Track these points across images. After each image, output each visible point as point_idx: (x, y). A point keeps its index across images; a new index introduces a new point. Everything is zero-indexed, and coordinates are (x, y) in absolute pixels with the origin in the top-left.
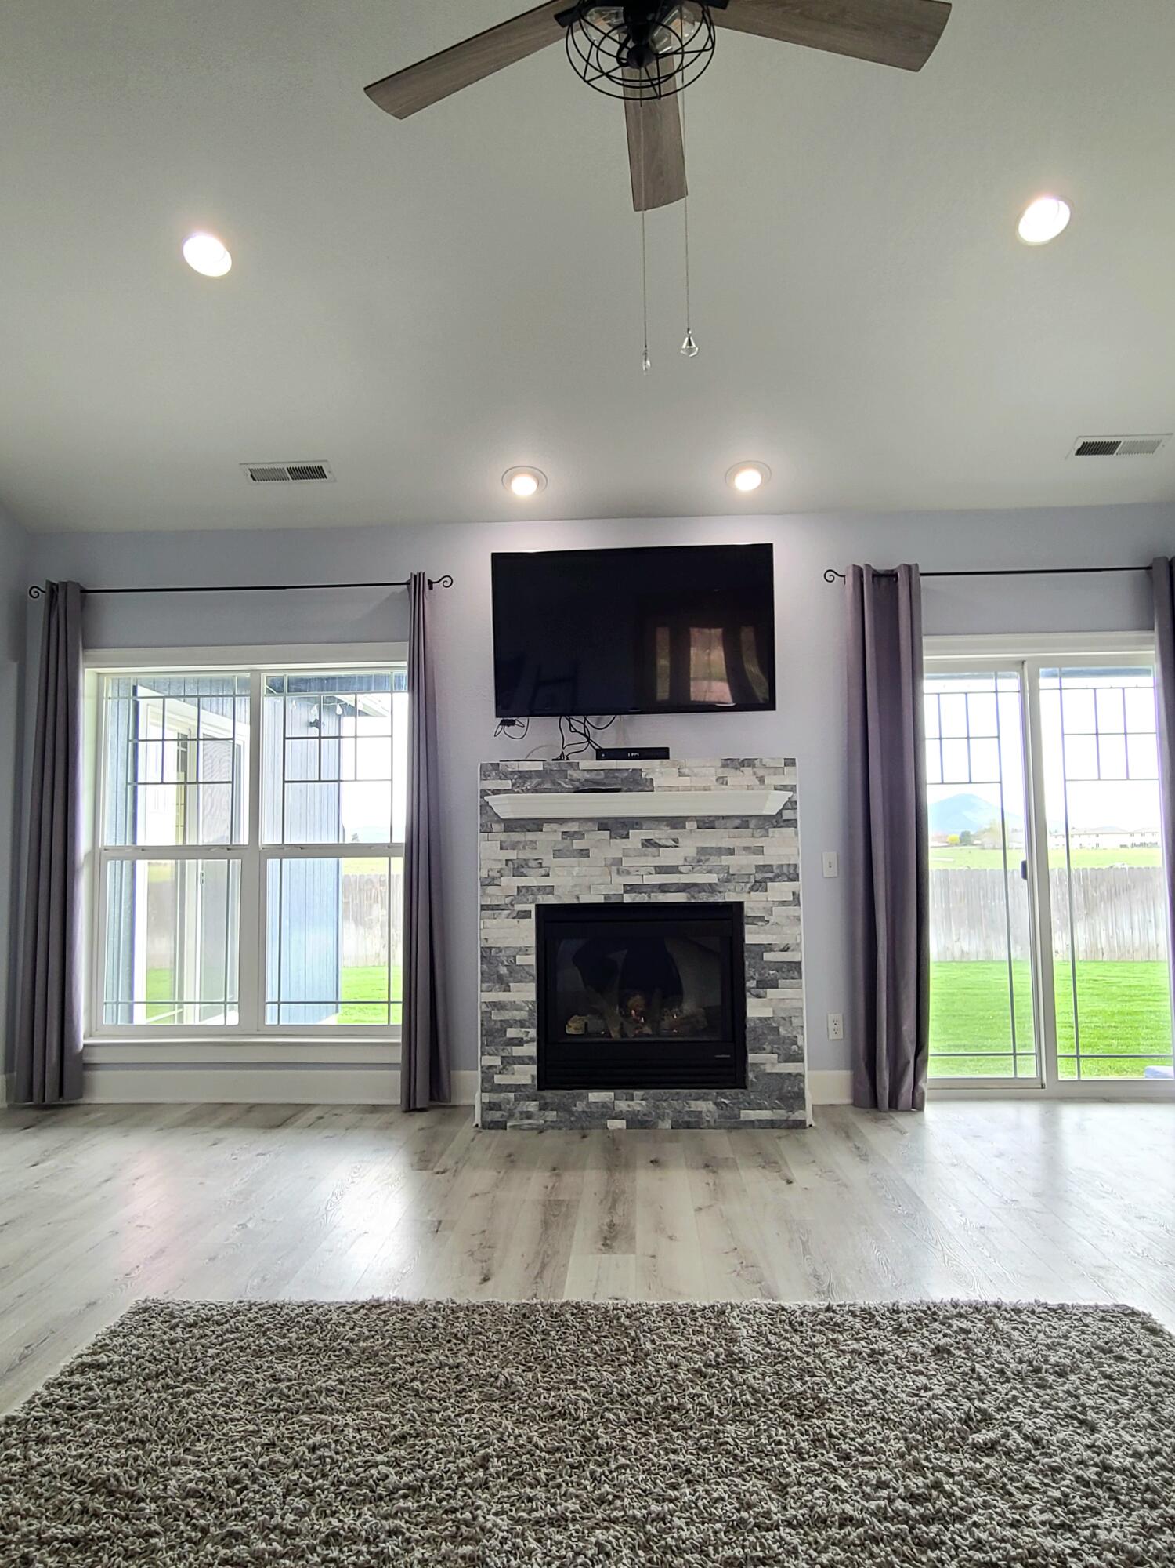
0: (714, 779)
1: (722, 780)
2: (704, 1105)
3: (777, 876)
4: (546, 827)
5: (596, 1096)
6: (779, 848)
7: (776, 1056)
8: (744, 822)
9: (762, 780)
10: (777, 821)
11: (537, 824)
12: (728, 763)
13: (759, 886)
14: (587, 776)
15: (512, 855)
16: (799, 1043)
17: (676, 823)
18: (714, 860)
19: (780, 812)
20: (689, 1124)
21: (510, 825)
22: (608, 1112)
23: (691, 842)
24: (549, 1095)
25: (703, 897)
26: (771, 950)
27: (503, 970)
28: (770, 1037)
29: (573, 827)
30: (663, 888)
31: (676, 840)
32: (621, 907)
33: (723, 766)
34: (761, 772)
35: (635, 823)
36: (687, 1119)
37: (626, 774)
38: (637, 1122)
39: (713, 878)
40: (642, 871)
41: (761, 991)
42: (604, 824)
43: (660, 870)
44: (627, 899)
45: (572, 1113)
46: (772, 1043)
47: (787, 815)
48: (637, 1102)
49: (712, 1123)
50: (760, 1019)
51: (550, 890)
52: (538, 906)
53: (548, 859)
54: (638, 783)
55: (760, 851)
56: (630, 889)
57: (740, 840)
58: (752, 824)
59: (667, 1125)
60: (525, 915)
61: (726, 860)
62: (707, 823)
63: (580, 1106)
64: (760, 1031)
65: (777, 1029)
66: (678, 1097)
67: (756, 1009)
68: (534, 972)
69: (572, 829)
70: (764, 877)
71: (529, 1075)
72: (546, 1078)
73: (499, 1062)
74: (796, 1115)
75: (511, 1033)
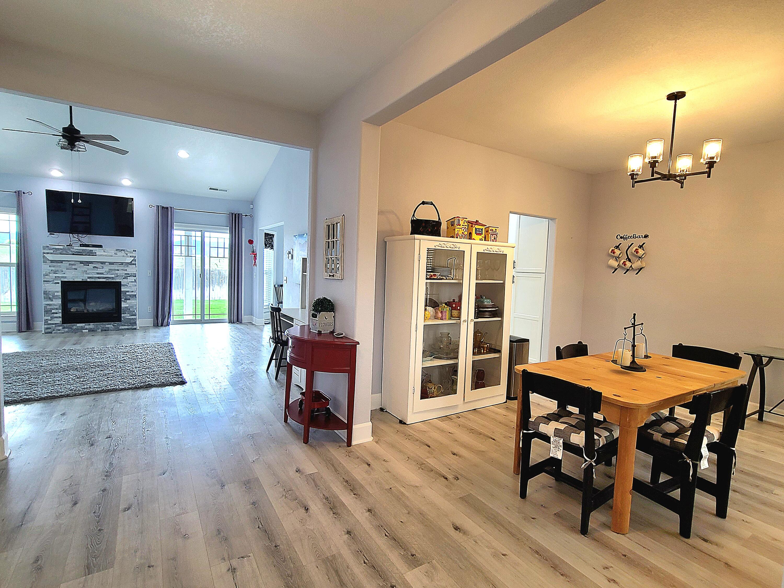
0: (114, 253)
1: (116, 254)
2: (110, 326)
3: (131, 276)
4: (64, 262)
5: (78, 325)
6: (131, 270)
7: (129, 315)
8: (122, 263)
9: (127, 254)
10: (131, 263)
11: (62, 262)
12: (117, 250)
13: (126, 278)
14: (77, 251)
15: (53, 269)
16: (135, 312)
17: (103, 263)
18: (113, 272)
19: (131, 262)
20: (107, 330)
21: (52, 261)
22: (83, 328)
23: (107, 268)
24: (65, 325)
25: (110, 280)
26: (128, 292)
27: (51, 296)
28: (128, 311)
29: (73, 263)
30: (99, 278)
31: (103, 267)
32: (87, 282)
33: (116, 250)
34: (127, 253)
35: (91, 262)
36: (105, 329)
37: (88, 251)
38: (91, 330)
39: (113, 276)
40: (93, 274)
41: (126, 301)
42: (81, 262)
43: (98, 274)
44: (88, 280)
45: (72, 329)
46: (128, 312)
47: (133, 262)
48: (92, 326)
49: (112, 330)
50: (125, 307)
51: (66, 277)
52: (62, 281)
53: (64, 270)
54: (91, 254)
55: (126, 270)
56: (89, 278)
57: (121, 267)
58: (124, 264)
59: (100, 330)
60: (58, 283)
61: (116, 272)
62: (111, 263)
63: (74, 327)
64: (125, 309)
65: (130, 309)
66: (103, 324)
67: (124, 305)
68: (60, 297)
69: (72, 264)
70: (127, 276)
71: (59, 321)
72: (64, 322)
73: (50, 318)
74: (135, 327)
75: (53, 311)
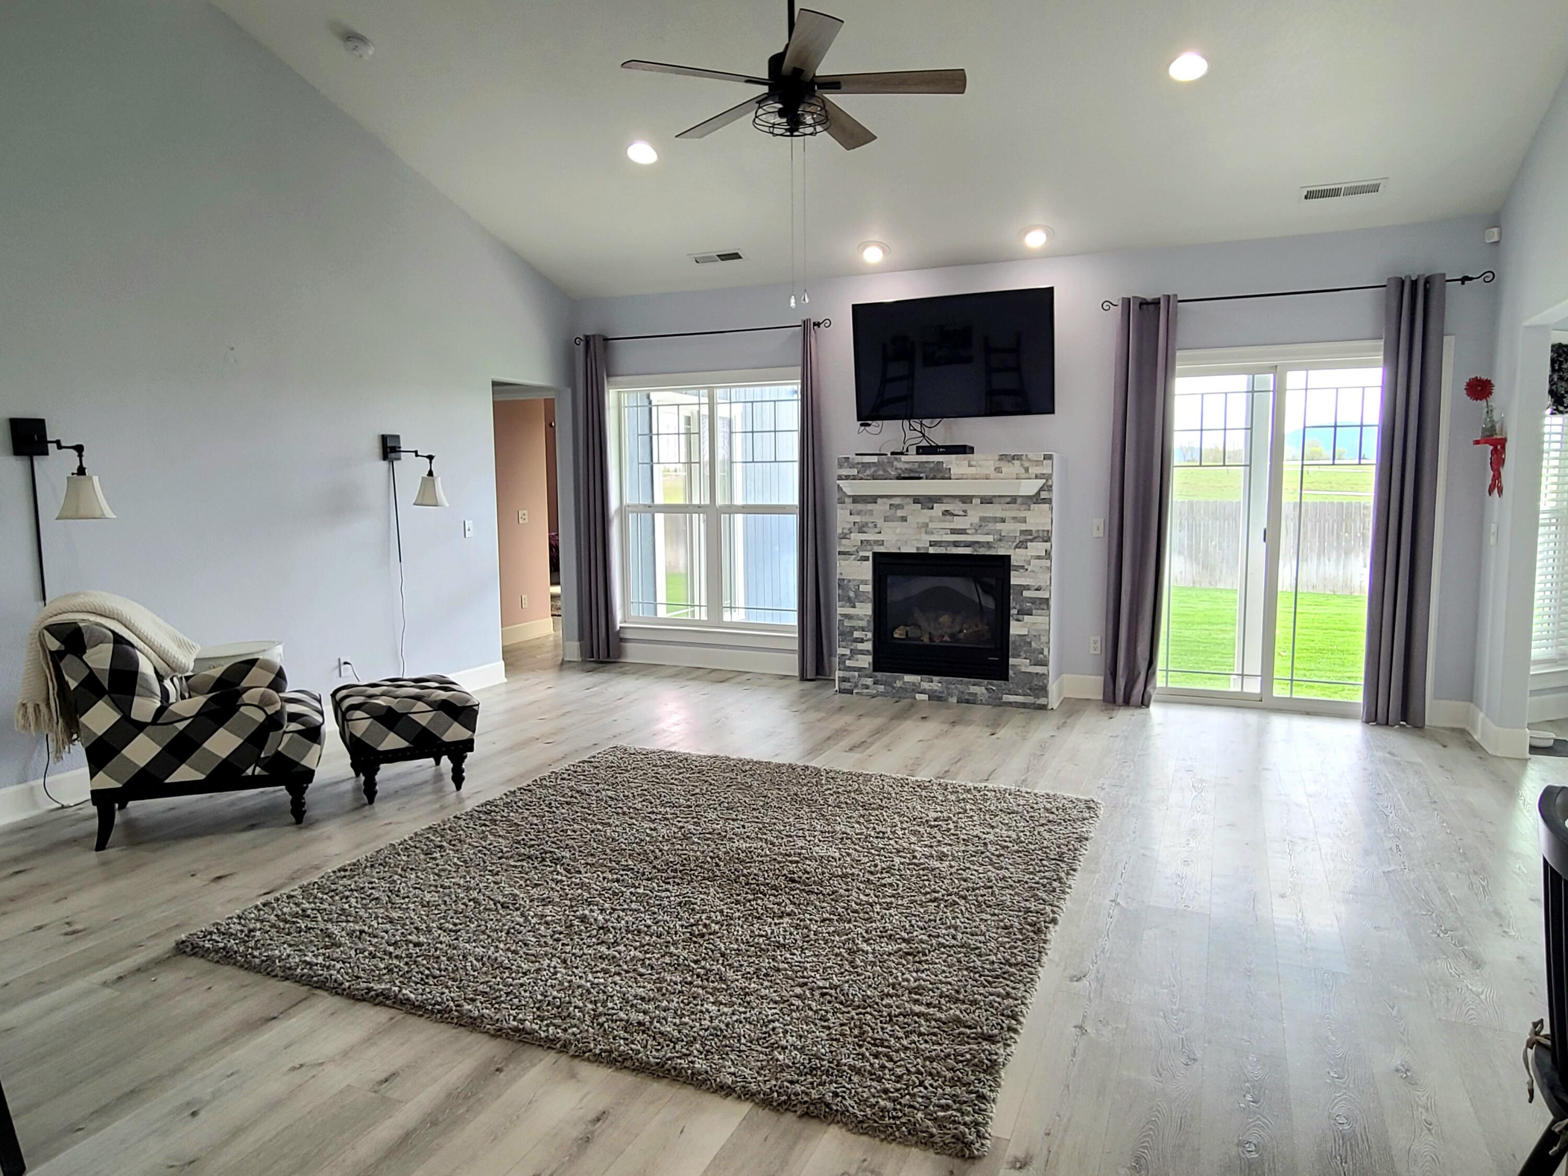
0: (993, 469)
1: (999, 470)
2: (979, 689)
3: (1035, 538)
4: (879, 500)
5: (908, 678)
6: (1037, 518)
7: (1028, 661)
8: (1013, 500)
9: (1027, 470)
10: (1037, 499)
11: (874, 499)
12: (1003, 457)
13: (1022, 545)
14: (907, 466)
15: (857, 519)
16: (1046, 652)
17: (966, 499)
18: (991, 526)
19: (1038, 493)
20: (969, 701)
21: (856, 499)
22: (916, 689)
23: (975, 514)
24: (879, 675)
25: (983, 551)
26: (1029, 589)
27: (852, 594)
28: (1025, 648)
29: (897, 501)
30: (956, 544)
31: (965, 511)
32: (926, 556)
33: (999, 460)
34: (1026, 464)
35: (938, 499)
36: (967, 697)
37: (932, 465)
38: (935, 697)
39: (990, 538)
40: (942, 532)
41: (1020, 617)
42: (917, 500)
43: (954, 531)
44: (932, 550)
45: (894, 688)
46: (1026, 652)
47: (1044, 495)
48: (935, 684)
49: (984, 701)
50: (1019, 635)
51: (882, 543)
52: (875, 554)
53: (880, 522)
54: (940, 473)
55: (1024, 520)
56: (933, 544)
57: (1009, 512)
58: (1019, 501)
59: (954, 700)
60: (867, 559)
61: (999, 526)
62: (987, 500)
63: (898, 684)
64: (1018, 644)
65: (1030, 643)
66: (961, 683)
67: (1016, 629)
68: (871, 596)
69: (895, 503)
70: (1027, 538)
71: (865, 661)
72: (879, 665)
73: (848, 652)
74: (1042, 701)
75: (856, 634)
